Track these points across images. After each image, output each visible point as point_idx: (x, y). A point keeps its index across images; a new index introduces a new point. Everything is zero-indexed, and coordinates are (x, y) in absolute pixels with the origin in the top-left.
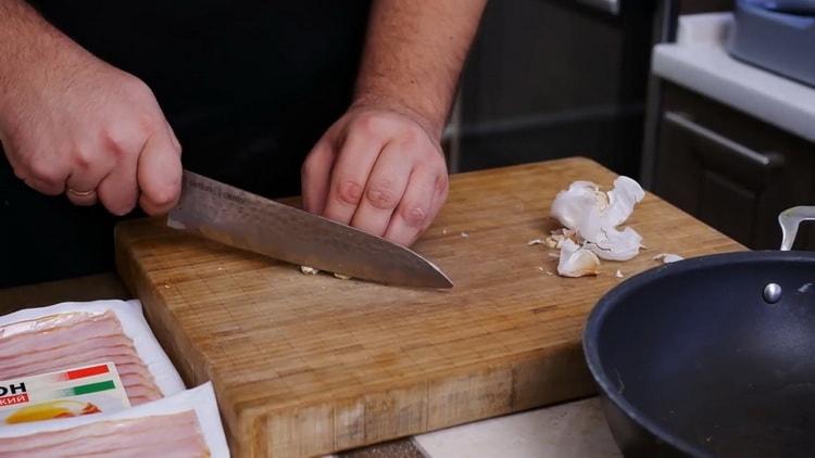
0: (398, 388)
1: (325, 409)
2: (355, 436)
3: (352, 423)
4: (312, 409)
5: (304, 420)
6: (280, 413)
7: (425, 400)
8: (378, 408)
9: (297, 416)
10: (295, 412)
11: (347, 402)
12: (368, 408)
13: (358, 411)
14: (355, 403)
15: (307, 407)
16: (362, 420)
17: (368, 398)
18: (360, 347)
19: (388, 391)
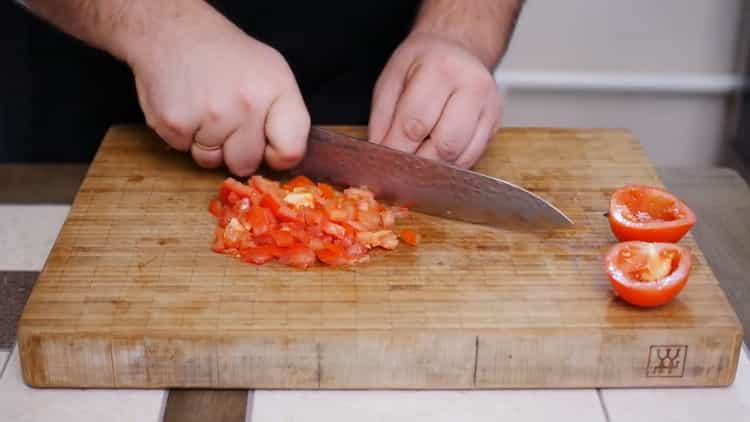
0: (183, 339)
1: (102, 343)
2: (137, 376)
3: (132, 362)
4: (87, 341)
5: (80, 349)
6: (54, 337)
7: (214, 356)
8: (160, 354)
9: (72, 345)
10: (70, 338)
11: (124, 341)
12: (148, 351)
13: (138, 353)
14: (133, 345)
15: (83, 337)
16: (143, 363)
17: (149, 342)
18: (186, 288)
19: (170, 339)
